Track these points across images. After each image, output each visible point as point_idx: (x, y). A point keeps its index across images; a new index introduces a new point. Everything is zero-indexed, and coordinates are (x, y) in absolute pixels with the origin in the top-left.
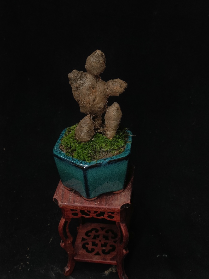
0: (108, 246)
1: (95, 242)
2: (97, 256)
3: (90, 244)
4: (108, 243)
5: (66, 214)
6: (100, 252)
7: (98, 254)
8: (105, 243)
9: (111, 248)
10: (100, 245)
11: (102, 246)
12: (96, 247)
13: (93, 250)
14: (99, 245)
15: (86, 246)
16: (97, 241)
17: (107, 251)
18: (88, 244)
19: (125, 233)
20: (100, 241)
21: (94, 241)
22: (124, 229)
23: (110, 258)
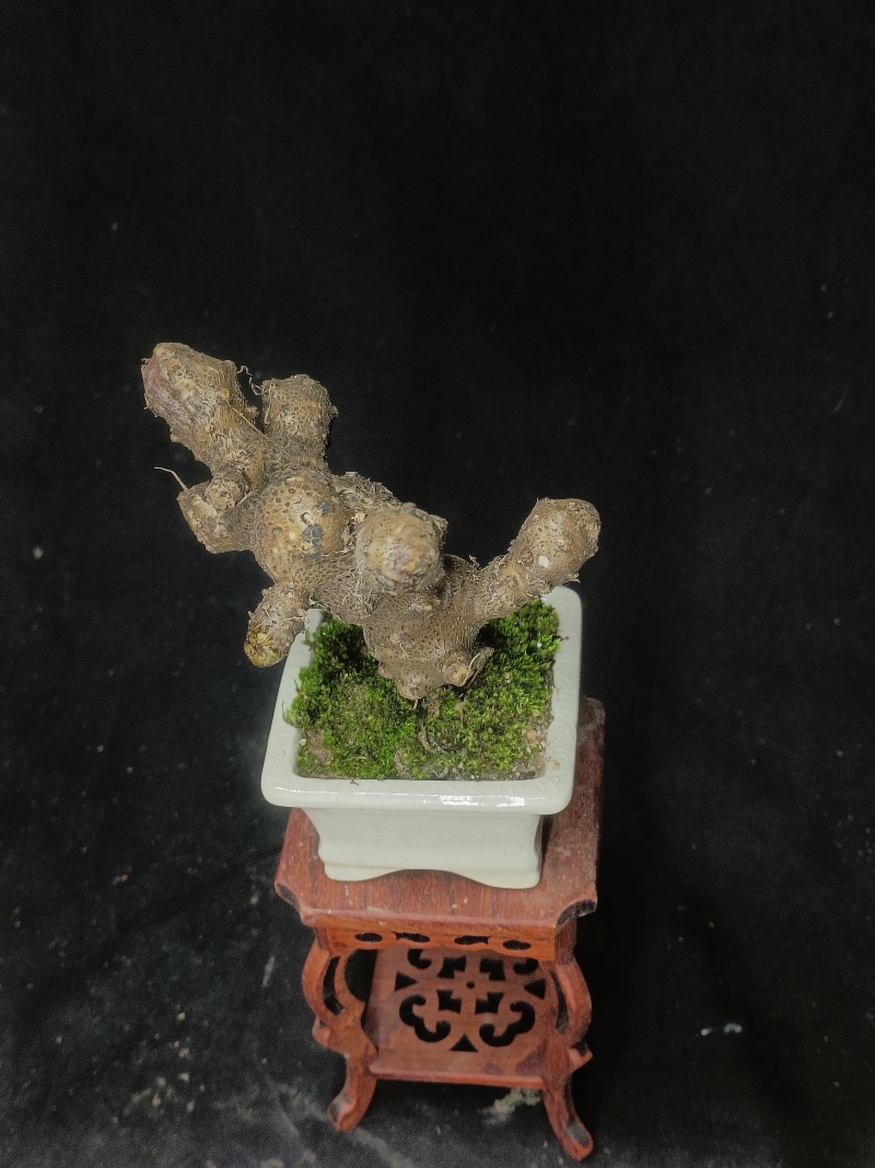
0: (504, 1006)
1: (450, 993)
2: (463, 1056)
3: (433, 1001)
4: (500, 996)
5: (334, 938)
6: (475, 1039)
7: (464, 1045)
8: (489, 995)
9: (516, 1017)
10: (473, 1007)
11: (481, 1007)
12: (455, 1015)
13: (443, 1030)
14: (469, 1006)
15: (417, 1010)
16: (456, 987)
17: (499, 1031)
18: (420, 1001)
19: (576, 1000)
20: (471, 985)
21: (445, 985)
22: (572, 985)
23: (516, 1061)
